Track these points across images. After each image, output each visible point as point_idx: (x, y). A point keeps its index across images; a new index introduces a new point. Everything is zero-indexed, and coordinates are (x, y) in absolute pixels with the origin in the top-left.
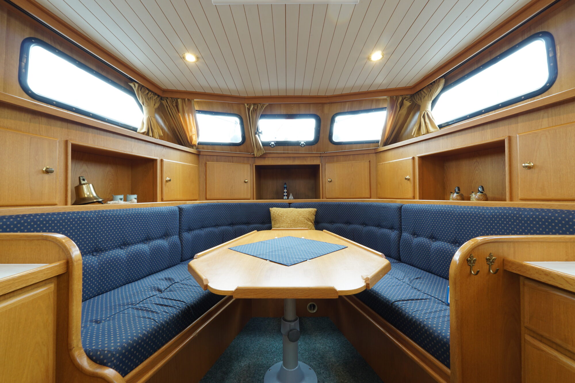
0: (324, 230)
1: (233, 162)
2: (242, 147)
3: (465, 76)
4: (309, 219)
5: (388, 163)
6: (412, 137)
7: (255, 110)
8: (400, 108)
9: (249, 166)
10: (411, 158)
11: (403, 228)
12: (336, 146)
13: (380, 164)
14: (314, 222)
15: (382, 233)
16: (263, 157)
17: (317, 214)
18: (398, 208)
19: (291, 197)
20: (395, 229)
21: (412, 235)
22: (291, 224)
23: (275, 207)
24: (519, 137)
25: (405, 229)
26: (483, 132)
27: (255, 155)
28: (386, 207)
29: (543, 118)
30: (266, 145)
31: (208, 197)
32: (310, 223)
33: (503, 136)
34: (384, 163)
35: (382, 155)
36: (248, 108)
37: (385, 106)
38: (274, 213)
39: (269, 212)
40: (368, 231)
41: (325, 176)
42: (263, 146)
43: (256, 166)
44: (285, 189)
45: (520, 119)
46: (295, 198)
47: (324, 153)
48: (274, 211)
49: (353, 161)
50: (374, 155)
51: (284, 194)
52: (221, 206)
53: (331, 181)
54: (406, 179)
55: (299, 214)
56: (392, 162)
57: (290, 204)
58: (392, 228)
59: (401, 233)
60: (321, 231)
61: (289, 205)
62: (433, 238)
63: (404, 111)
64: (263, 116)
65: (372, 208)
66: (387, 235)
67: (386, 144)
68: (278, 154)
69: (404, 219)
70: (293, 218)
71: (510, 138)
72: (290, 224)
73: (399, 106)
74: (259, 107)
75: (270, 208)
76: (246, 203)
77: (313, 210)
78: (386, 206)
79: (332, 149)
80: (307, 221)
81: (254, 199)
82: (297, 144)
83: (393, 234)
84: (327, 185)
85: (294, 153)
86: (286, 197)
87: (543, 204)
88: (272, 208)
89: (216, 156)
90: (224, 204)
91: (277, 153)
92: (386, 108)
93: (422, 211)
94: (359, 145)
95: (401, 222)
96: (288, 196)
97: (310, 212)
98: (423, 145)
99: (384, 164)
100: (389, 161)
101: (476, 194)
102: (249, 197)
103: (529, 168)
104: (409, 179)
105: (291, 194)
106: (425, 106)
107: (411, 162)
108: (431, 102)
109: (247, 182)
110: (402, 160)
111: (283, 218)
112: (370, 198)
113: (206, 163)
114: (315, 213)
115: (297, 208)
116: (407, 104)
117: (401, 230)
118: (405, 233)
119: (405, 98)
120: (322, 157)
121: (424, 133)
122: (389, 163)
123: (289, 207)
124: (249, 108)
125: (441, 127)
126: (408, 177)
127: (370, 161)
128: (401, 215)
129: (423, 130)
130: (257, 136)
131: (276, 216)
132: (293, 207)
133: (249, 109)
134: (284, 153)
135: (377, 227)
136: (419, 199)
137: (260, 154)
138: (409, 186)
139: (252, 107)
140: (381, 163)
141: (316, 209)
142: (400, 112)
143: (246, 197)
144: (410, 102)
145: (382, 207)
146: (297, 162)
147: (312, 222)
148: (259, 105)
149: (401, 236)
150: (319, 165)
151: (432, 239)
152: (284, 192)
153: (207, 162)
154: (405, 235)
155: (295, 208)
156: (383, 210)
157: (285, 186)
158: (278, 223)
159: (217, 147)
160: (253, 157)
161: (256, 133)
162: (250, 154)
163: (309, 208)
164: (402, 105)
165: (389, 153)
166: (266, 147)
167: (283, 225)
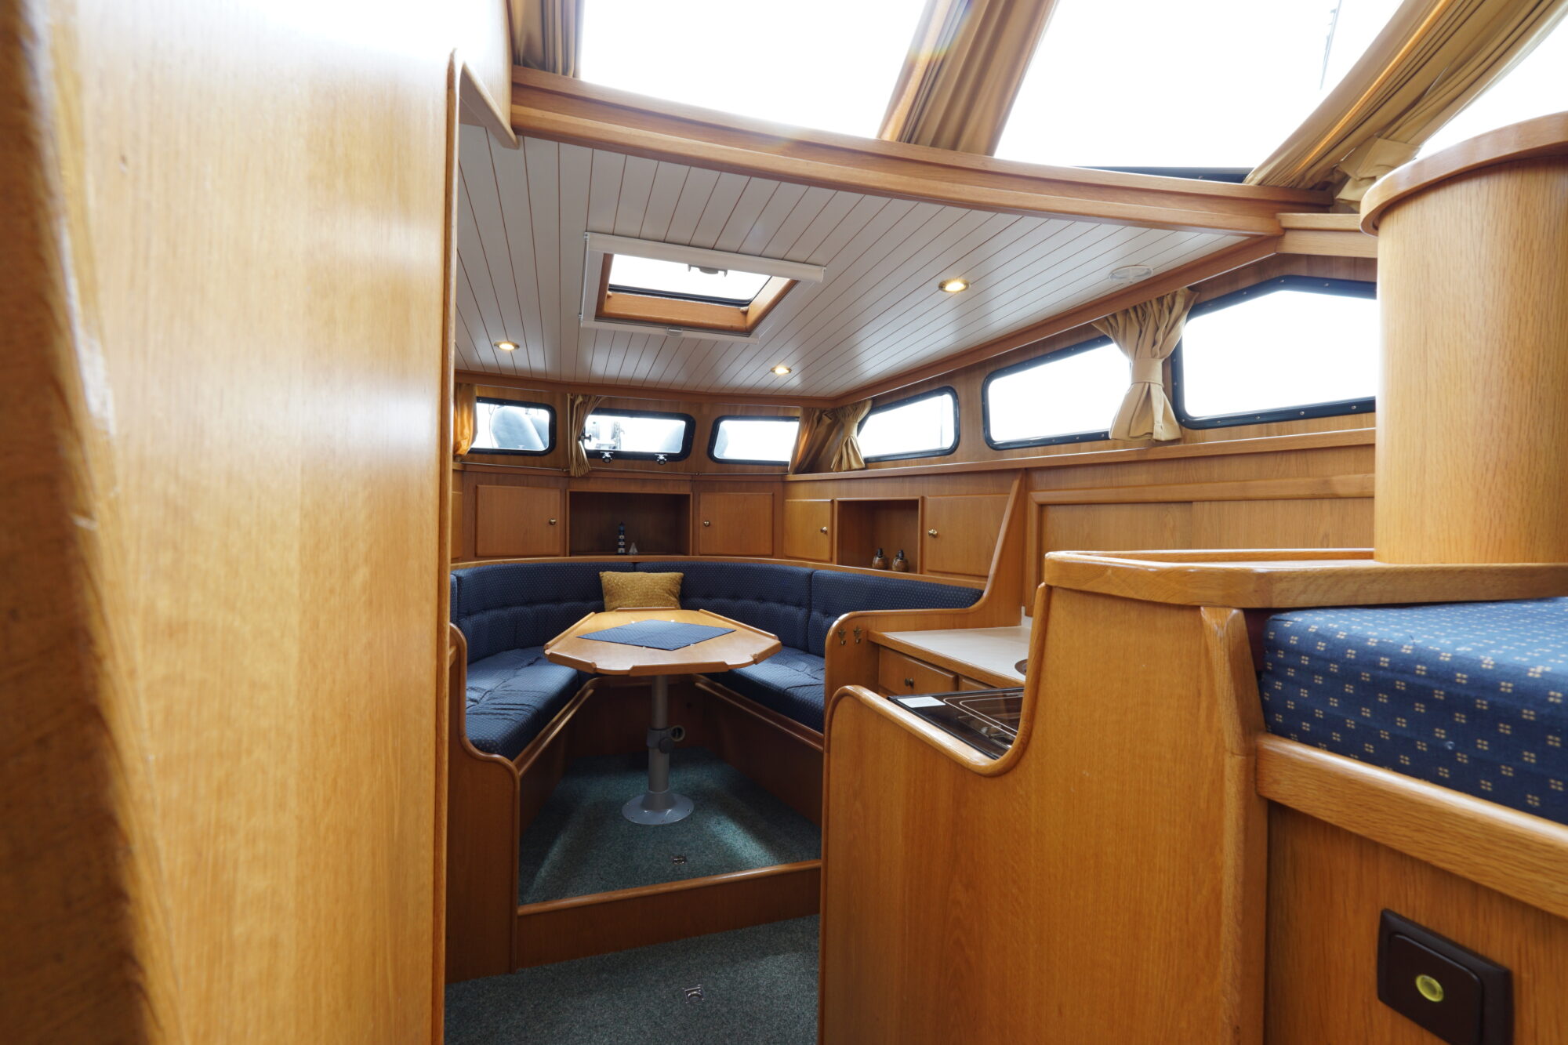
0: (701, 610)
1: (527, 486)
2: (547, 457)
3: (892, 403)
4: (670, 592)
5: (798, 502)
6: (831, 471)
7: (585, 402)
8: (818, 423)
9: (558, 493)
10: (830, 500)
11: (813, 604)
12: (719, 465)
13: (788, 502)
15: (786, 612)
16: (585, 478)
17: (684, 583)
18: (808, 574)
19: (633, 550)
20: (803, 607)
21: (822, 613)
22: (641, 601)
23: (609, 570)
24: (929, 499)
25: (815, 605)
26: (902, 485)
27: (572, 474)
28: (793, 573)
30: (596, 455)
31: (480, 552)
32: (673, 599)
33: (917, 495)
34: (794, 500)
35: (791, 487)
36: (571, 399)
37: (798, 414)
38: (609, 580)
39: (599, 580)
41: (699, 516)
42: (588, 457)
43: (571, 493)
44: (622, 533)
45: (931, 480)
47: (698, 475)
48: (607, 576)
49: (747, 492)
50: (780, 485)
51: (620, 543)
53: (709, 525)
54: (822, 531)
55: (654, 583)
56: (806, 502)
57: (635, 563)
58: (799, 605)
59: (810, 611)
60: (696, 612)
61: (634, 567)
63: (822, 429)
64: (598, 411)
65: (772, 572)
67: (798, 471)
68: (614, 473)
69: (814, 591)
70: (644, 590)
71: (923, 498)
72: (640, 599)
73: (816, 421)
74: (593, 398)
75: (601, 573)
76: (554, 563)
77: (676, 575)
78: (795, 571)
79: (711, 469)
80: (667, 595)
81: (565, 556)
82: (652, 457)
83: (800, 614)
84: (703, 531)
85: (642, 472)
86: (624, 551)
89: (495, 475)
91: (612, 471)
92: (798, 417)
93: (836, 582)
94: (757, 467)
95: (811, 596)
96: (627, 547)
97: (672, 579)
98: (844, 485)
99: (793, 502)
100: (801, 499)
101: (896, 562)
102: (557, 550)
103: (935, 536)
104: (826, 532)
105: (633, 544)
106: (849, 431)
107: (829, 505)
108: (857, 424)
109: (555, 523)
110: (818, 502)
111: (625, 591)
112: (772, 556)
113: (477, 487)
114: (680, 582)
115: (649, 572)
116: (827, 421)
117: (811, 608)
118: (815, 611)
119: (824, 411)
120: (694, 481)
121: (846, 469)
122: (801, 502)
123: (635, 571)
124: (573, 399)
125: (865, 464)
126: (825, 528)
127: (773, 495)
128: (810, 585)
129: (845, 465)
130: (580, 442)
131: (612, 587)
132: (641, 571)
133: (573, 402)
134: (625, 472)
135: (780, 602)
136: (838, 564)
137: (581, 472)
138: (825, 542)
139: (580, 399)
140: (790, 500)
141: (682, 574)
142: (818, 430)
143: (552, 551)
144: (830, 419)
145: (788, 573)
146: (650, 489)
147: (676, 597)
148: (594, 395)
149: (810, 615)
150: (688, 496)
152: (620, 540)
153: (479, 486)
154: (816, 614)
155: (645, 571)
156: (788, 577)
157: (622, 528)
158: (616, 600)
159: (499, 457)
160: (568, 476)
161: (579, 439)
162: (563, 471)
163: (671, 571)
164: (819, 420)
165: (802, 488)
166: (593, 460)
167: (627, 602)
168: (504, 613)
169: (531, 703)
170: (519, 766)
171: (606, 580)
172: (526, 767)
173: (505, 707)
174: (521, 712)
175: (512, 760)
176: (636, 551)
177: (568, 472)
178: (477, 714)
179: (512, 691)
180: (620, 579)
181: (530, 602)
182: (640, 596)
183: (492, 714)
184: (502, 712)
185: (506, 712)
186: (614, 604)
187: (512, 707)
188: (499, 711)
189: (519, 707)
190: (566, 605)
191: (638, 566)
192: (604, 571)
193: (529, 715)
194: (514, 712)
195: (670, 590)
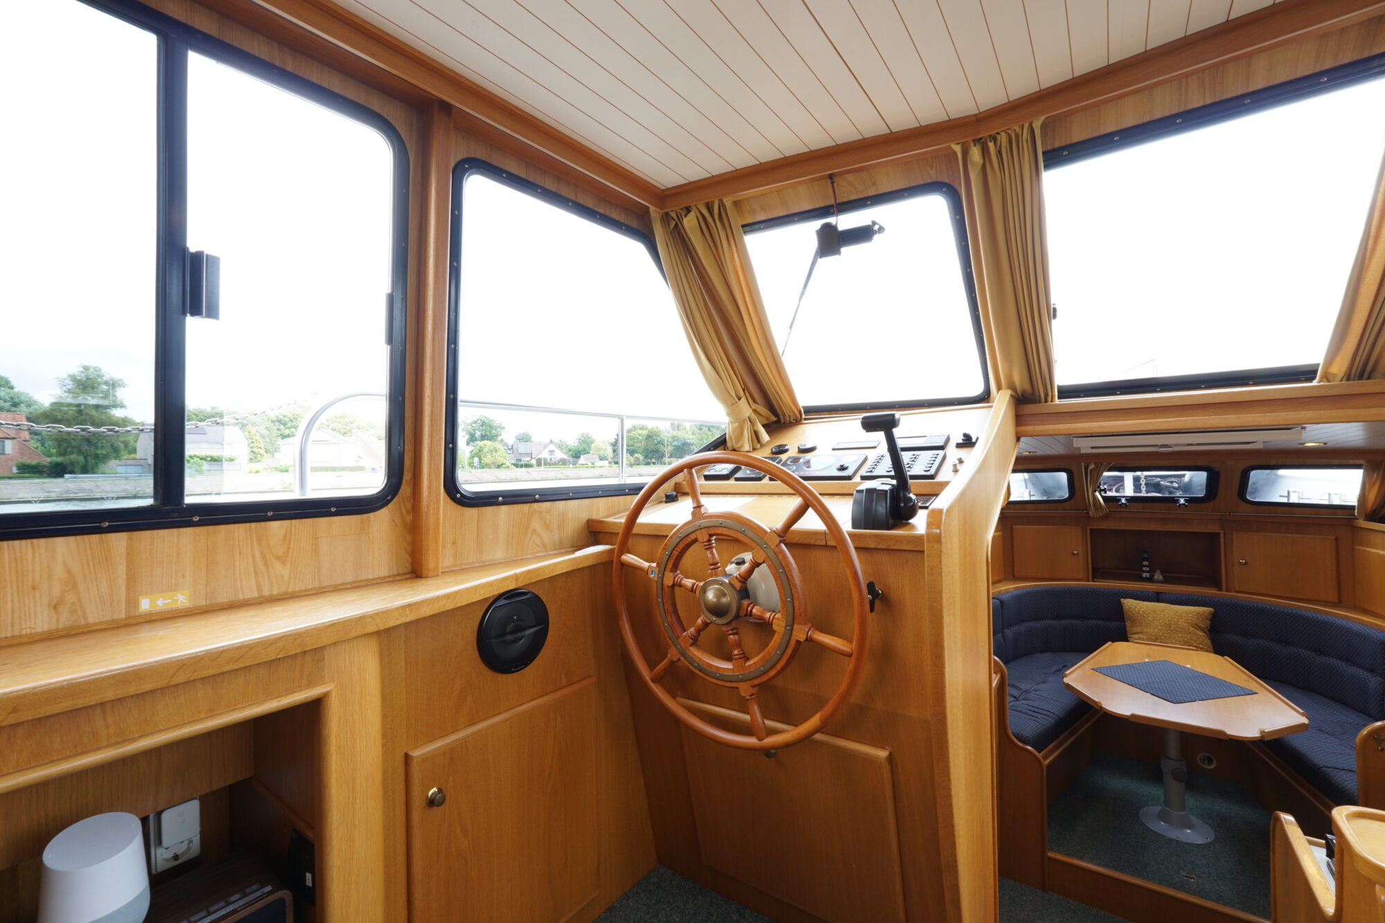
0: (1226, 657)
2: (1067, 504)
4: (1197, 626)
9: (1080, 530)
12: (1256, 507)
13: (1360, 550)
14: (1209, 631)
16: (1104, 518)
17: (1214, 618)
19: (1158, 577)
23: (1129, 598)
27: (1091, 515)
30: (1112, 501)
31: (1016, 574)
32: (1201, 633)
34: (1369, 549)
35: (1365, 533)
37: (1361, 462)
38: (1129, 608)
39: (1120, 606)
41: (1233, 554)
42: (1104, 501)
43: (1091, 530)
44: (1146, 560)
47: (1229, 515)
48: (1128, 603)
50: (1347, 528)
51: (1144, 569)
53: (1246, 563)
55: (1178, 616)
57: (1158, 593)
60: (1221, 657)
61: (1157, 597)
64: (1112, 470)
70: (1167, 622)
72: (1161, 630)
75: (1122, 600)
76: (1077, 587)
77: (1206, 610)
79: (1244, 510)
80: (1193, 629)
81: (1088, 581)
82: (1172, 501)
84: (1238, 569)
86: (1148, 574)
92: (1361, 466)
96: (1152, 572)
97: (1200, 613)
99: (1368, 551)
102: (1080, 577)
105: (1160, 572)
109: (1077, 554)
111: (1147, 619)
112: (1338, 604)
113: (1012, 528)
114: (1210, 617)
115: (1173, 604)
120: (1225, 520)
122: (1378, 554)
123: (1158, 601)
127: (1337, 540)
130: (1097, 494)
131: (1133, 614)
132: (1164, 602)
133: (1087, 466)
134: (1145, 513)
135: (1344, 661)
137: (1099, 514)
139: (1092, 466)
140: (1362, 549)
141: (1212, 609)
143: (1076, 576)
146: (1171, 527)
147: (1204, 632)
150: (1218, 534)
152: (1144, 565)
153: (1014, 527)
155: (1168, 602)
157: (1145, 555)
158: (1138, 626)
159: (1028, 506)
160: (1087, 517)
161: (1095, 490)
162: (1082, 513)
163: (1199, 606)
165: (1376, 537)
166: (1111, 504)
167: (1148, 630)
168: (1037, 624)
169: (1055, 712)
170: (1045, 757)
171: (1127, 607)
172: (1051, 758)
173: (1035, 710)
174: (1047, 718)
175: (1039, 752)
176: (1161, 579)
177: (1088, 513)
178: (1016, 711)
179: (1041, 696)
180: (1141, 608)
181: (1058, 617)
182: (1162, 626)
183: (1026, 714)
184: (1034, 714)
185: (1036, 714)
186: (1135, 630)
187: (1040, 711)
188: (1030, 713)
189: (1045, 713)
190: (1090, 622)
191: (1160, 595)
192: (1126, 598)
193: (1053, 721)
194: (1042, 716)
195: (1196, 625)
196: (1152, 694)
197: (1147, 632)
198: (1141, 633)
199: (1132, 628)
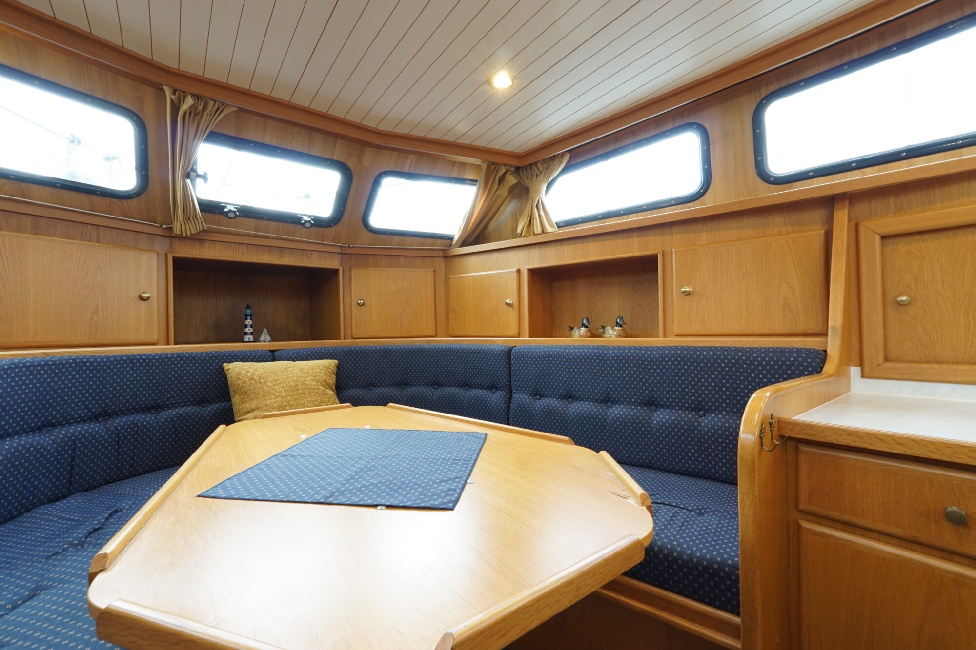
0: (391, 404)
1: (98, 242)
2: (133, 202)
4: (326, 384)
5: (471, 276)
7: (196, 114)
8: (499, 183)
9: (154, 256)
10: (515, 270)
11: (515, 385)
12: (375, 235)
13: (455, 278)
14: (336, 389)
15: (473, 397)
16: (197, 238)
17: (339, 372)
18: (505, 352)
19: (265, 336)
20: (497, 389)
21: (531, 395)
22: (289, 398)
23: (236, 361)
24: (676, 252)
25: (519, 386)
26: (628, 240)
27: (177, 231)
28: (480, 352)
29: (701, 232)
30: (212, 209)
32: (331, 392)
33: (654, 250)
34: (461, 275)
35: (457, 261)
36: (172, 101)
38: (238, 374)
39: (222, 375)
40: (444, 397)
41: (351, 294)
42: (202, 209)
43: (175, 259)
44: (249, 318)
45: (675, 229)
46: (273, 339)
47: (349, 246)
48: (234, 369)
49: (405, 268)
50: (442, 261)
51: (247, 330)
52: (64, 365)
53: (363, 304)
54: (506, 304)
55: (305, 373)
56: (480, 275)
57: (273, 351)
58: (492, 387)
59: (509, 394)
61: (273, 356)
62: (570, 397)
63: (505, 192)
64: (215, 137)
65: (453, 354)
66: (483, 400)
67: (464, 243)
68: (240, 237)
69: (516, 370)
70: (292, 383)
71: (664, 253)
72: (287, 396)
73: (497, 181)
74: (210, 108)
75: (225, 365)
76: (150, 355)
77: (332, 363)
78: (481, 349)
79: (365, 241)
80: (323, 388)
81: (168, 344)
82: (293, 220)
83: (495, 397)
84: (355, 311)
85: (282, 239)
86: (251, 338)
87: (715, 341)
88: (229, 362)
89: (30, 218)
90: (74, 360)
91: (238, 234)
92: (475, 179)
93: (551, 357)
94: (418, 239)
95: (510, 377)
96: (257, 334)
97: (326, 368)
98: (536, 251)
99: (463, 277)
100: (472, 273)
101: (613, 328)
102: (155, 338)
103: (688, 294)
104: (510, 305)
105: (265, 331)
106: (539, 190)
107: (515, 275)
108: (546, 185)
109: (148, 298)
110: (498, 273)
111: (265, 386)
112: (435, 337)
114: (335, 370)
116: (511, 180)
117: (511, 392)
118: (518, 393)
119: (507, 171)
120: (344, 254)
121: (539, 233)
122: (473, 276)
123: (274, 360)
124: (176, 102)
125: (559, 226)
126: (508, 301)
127: (434, 271)
128: (510, 363)
130: (188, 181)
131: (244, 382)
132: (284, 360)
133: (175, 107)
134: (255, 236)
135: (461, 387)
136: (530, 337)
137: (191, 229)
138: (511, 316)
139: (189, 101)
140: (452, 276)
141: (336, 361)
142: (498, 193)
143: (143, 338)
144: (516, 179)
145: (473, 352)
146: (288, 260)
147: (333, 391)
148: (211, 103)
149: (510, 399)
150: (336, 272)
151: (567, 399)
152: (246, 326)
154: (519, 397)
155: (288, 360)
156: (473, 357)
157: (249, 312)
158: (252, 399)
160: (170, 235)
161: (188, 175)
162: (161, 226)
163: (323, 359)
164: (502, 179)
165: (473, 260)
166: (209, 216)
167: (268, 402)
171: (234, 376)
176: (269, 338)
177: (171, 229)
180: (256, 371)
186: (248, 406)
191: (276, 353)
192: (231, 362)
195: (325, 382)
196: (389, 507)
197: (266, 405)
198: (258, 408)
199: (244, 405)
